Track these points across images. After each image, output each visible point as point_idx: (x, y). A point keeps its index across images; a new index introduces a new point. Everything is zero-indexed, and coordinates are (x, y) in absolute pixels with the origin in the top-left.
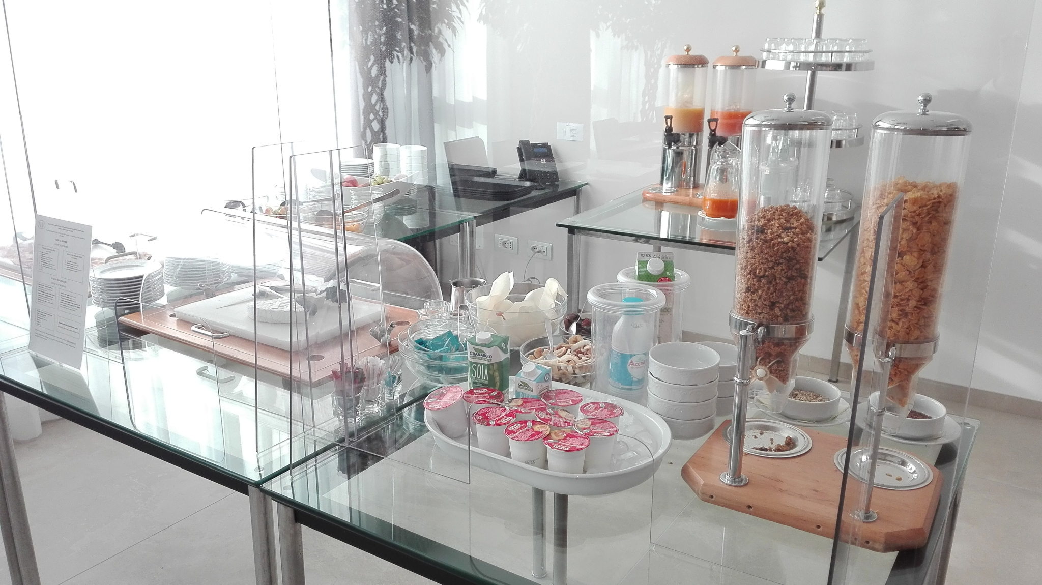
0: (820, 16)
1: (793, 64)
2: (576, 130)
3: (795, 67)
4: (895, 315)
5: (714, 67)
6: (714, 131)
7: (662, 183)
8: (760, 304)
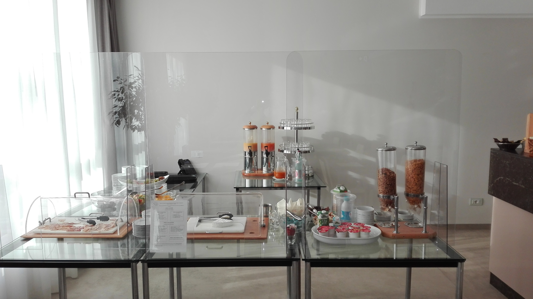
0: (297, 113)
1: (293, 128)
2: (200, 153)
3: (294, 129)
4: (419, 188)
5: (261, 129)
6: (267, 150)
7: (245, 170)
8: (389, 191)
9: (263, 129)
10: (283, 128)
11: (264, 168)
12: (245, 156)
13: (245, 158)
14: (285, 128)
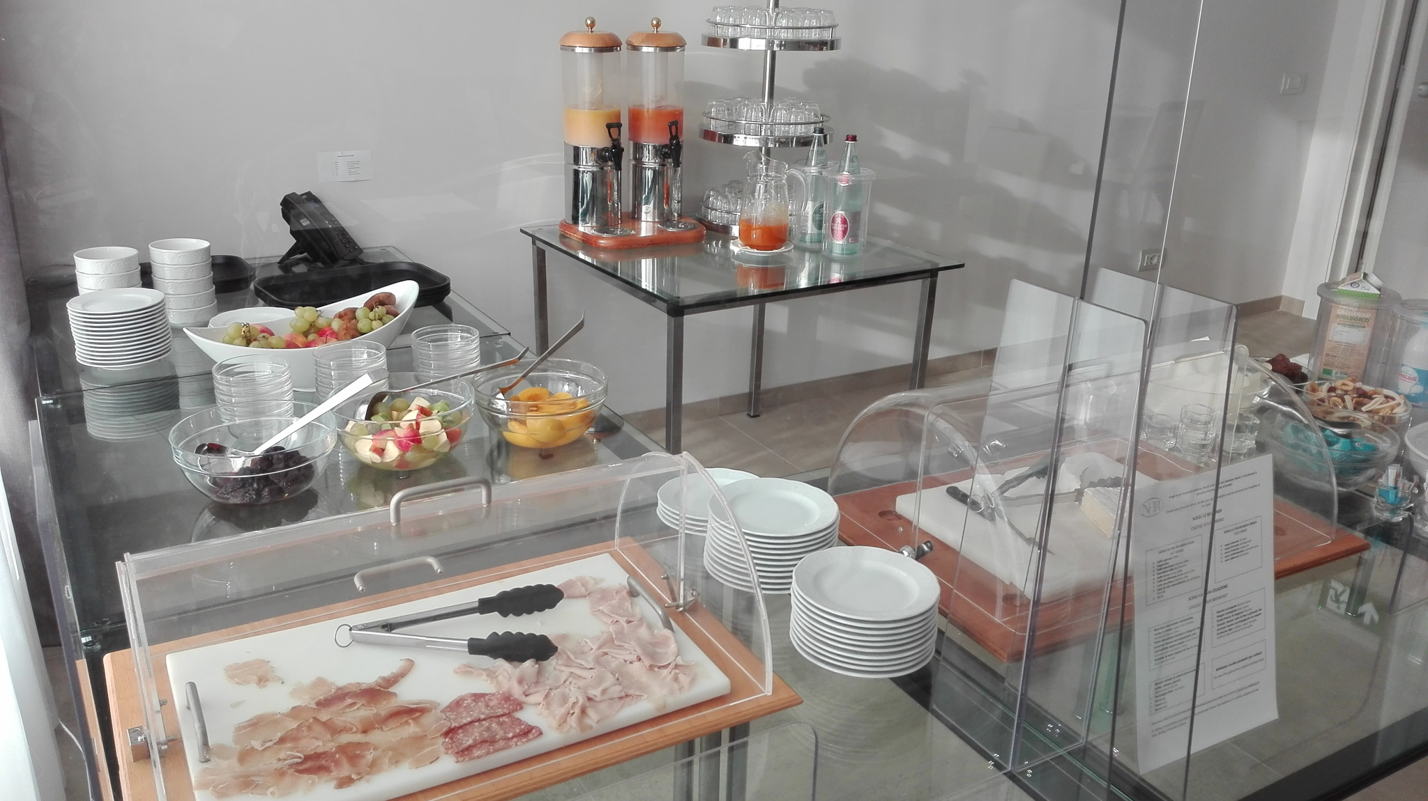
2: (357, 162)
9: (645, 49)
10: (734, 43)
11: (644, 208)
12: (576, 167)
13: (576, 173)
14: (744, 44)
